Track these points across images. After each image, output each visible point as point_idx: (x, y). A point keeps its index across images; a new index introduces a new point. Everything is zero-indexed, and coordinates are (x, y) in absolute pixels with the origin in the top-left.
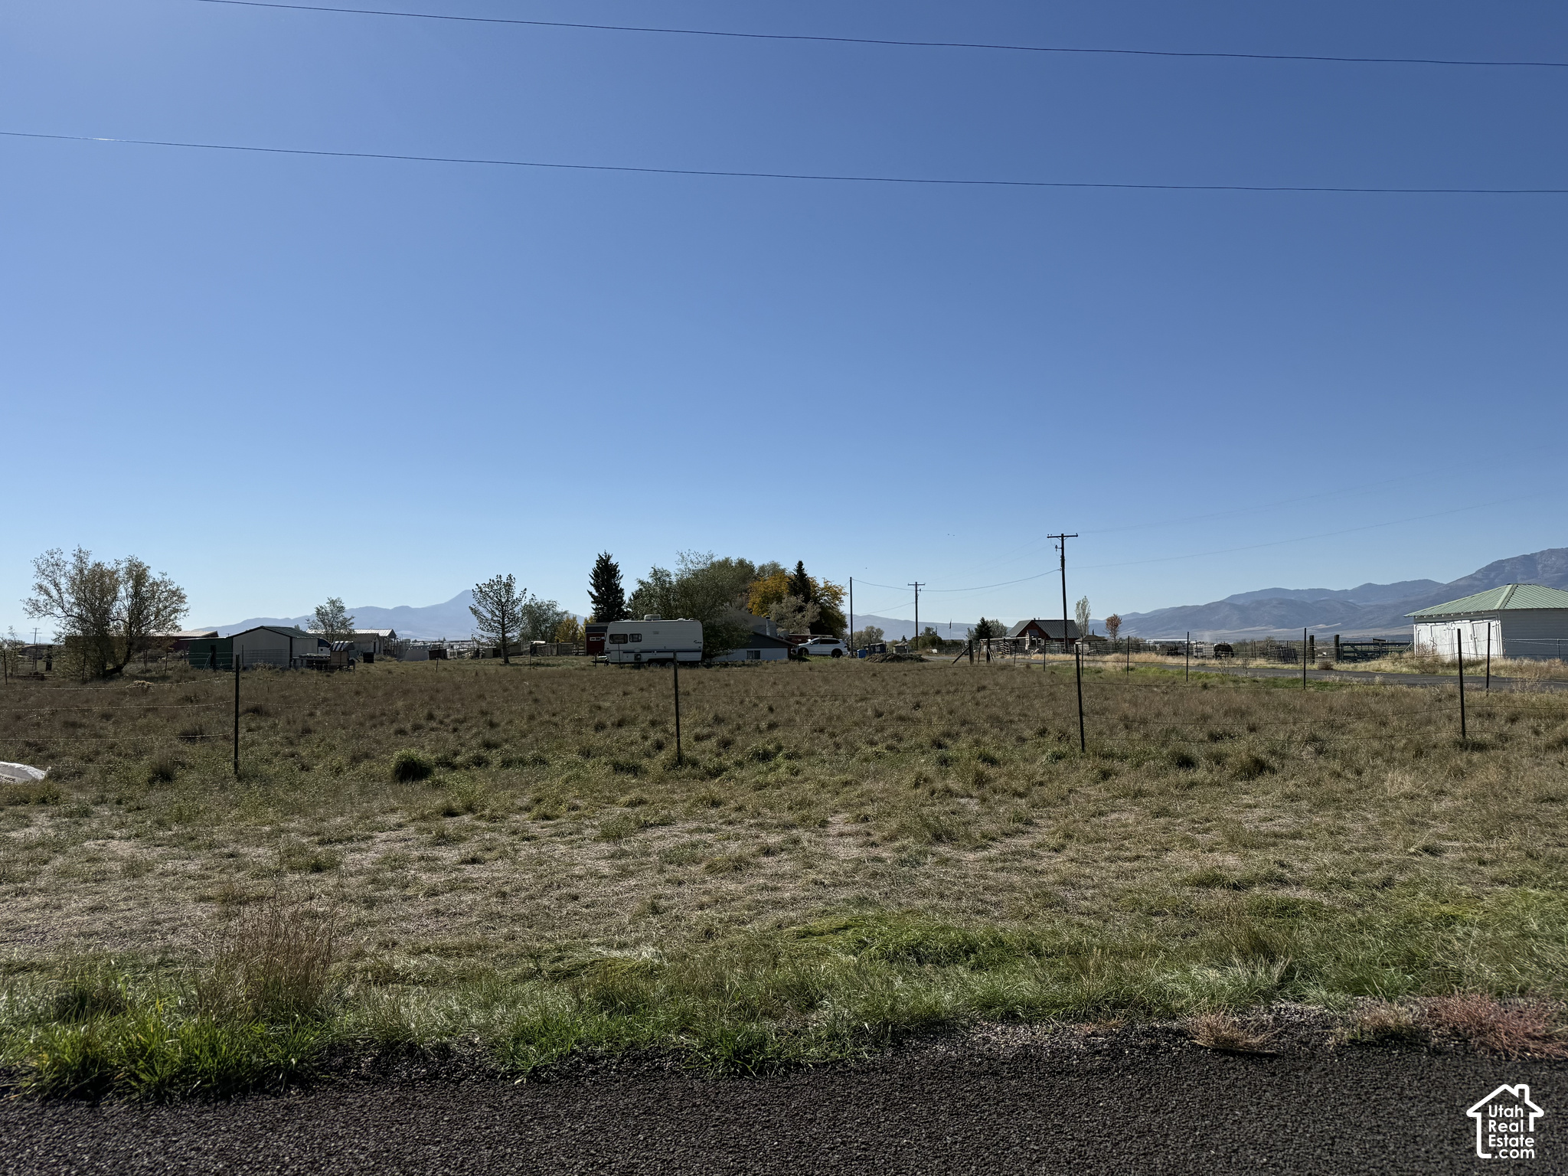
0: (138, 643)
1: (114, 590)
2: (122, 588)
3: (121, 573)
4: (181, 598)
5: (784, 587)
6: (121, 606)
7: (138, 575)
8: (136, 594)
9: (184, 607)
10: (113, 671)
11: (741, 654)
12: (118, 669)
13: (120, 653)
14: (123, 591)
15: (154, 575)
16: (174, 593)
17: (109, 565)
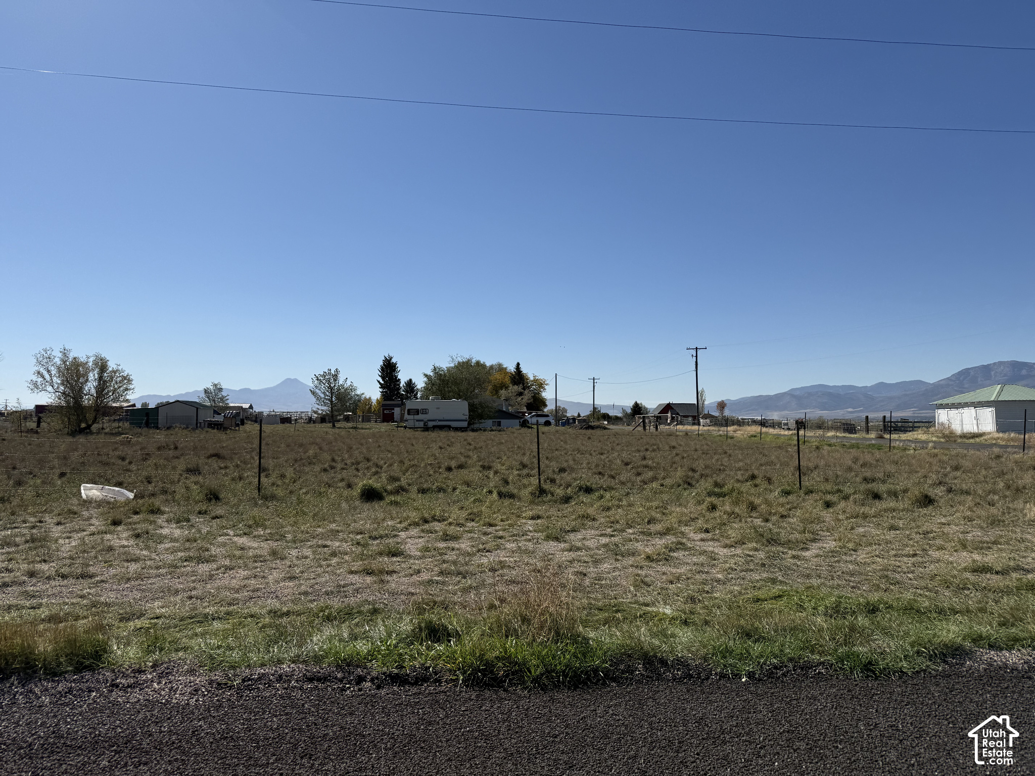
0: (101, 410)
1: (86, 375)
2: (91, 375)
3: (90, 364)
4: (130, 381)
5: (507, 380)
6: (91, 386)
7: (102, 366)
8: (101, 378)
9: (131, 387)
10: (85, 429)
11: (489, 423)
12: (89, 427)
13: (90, 416)
14: (93, 376)
15: (112, 366)
16: (125, 378)
17: (83, 359)
